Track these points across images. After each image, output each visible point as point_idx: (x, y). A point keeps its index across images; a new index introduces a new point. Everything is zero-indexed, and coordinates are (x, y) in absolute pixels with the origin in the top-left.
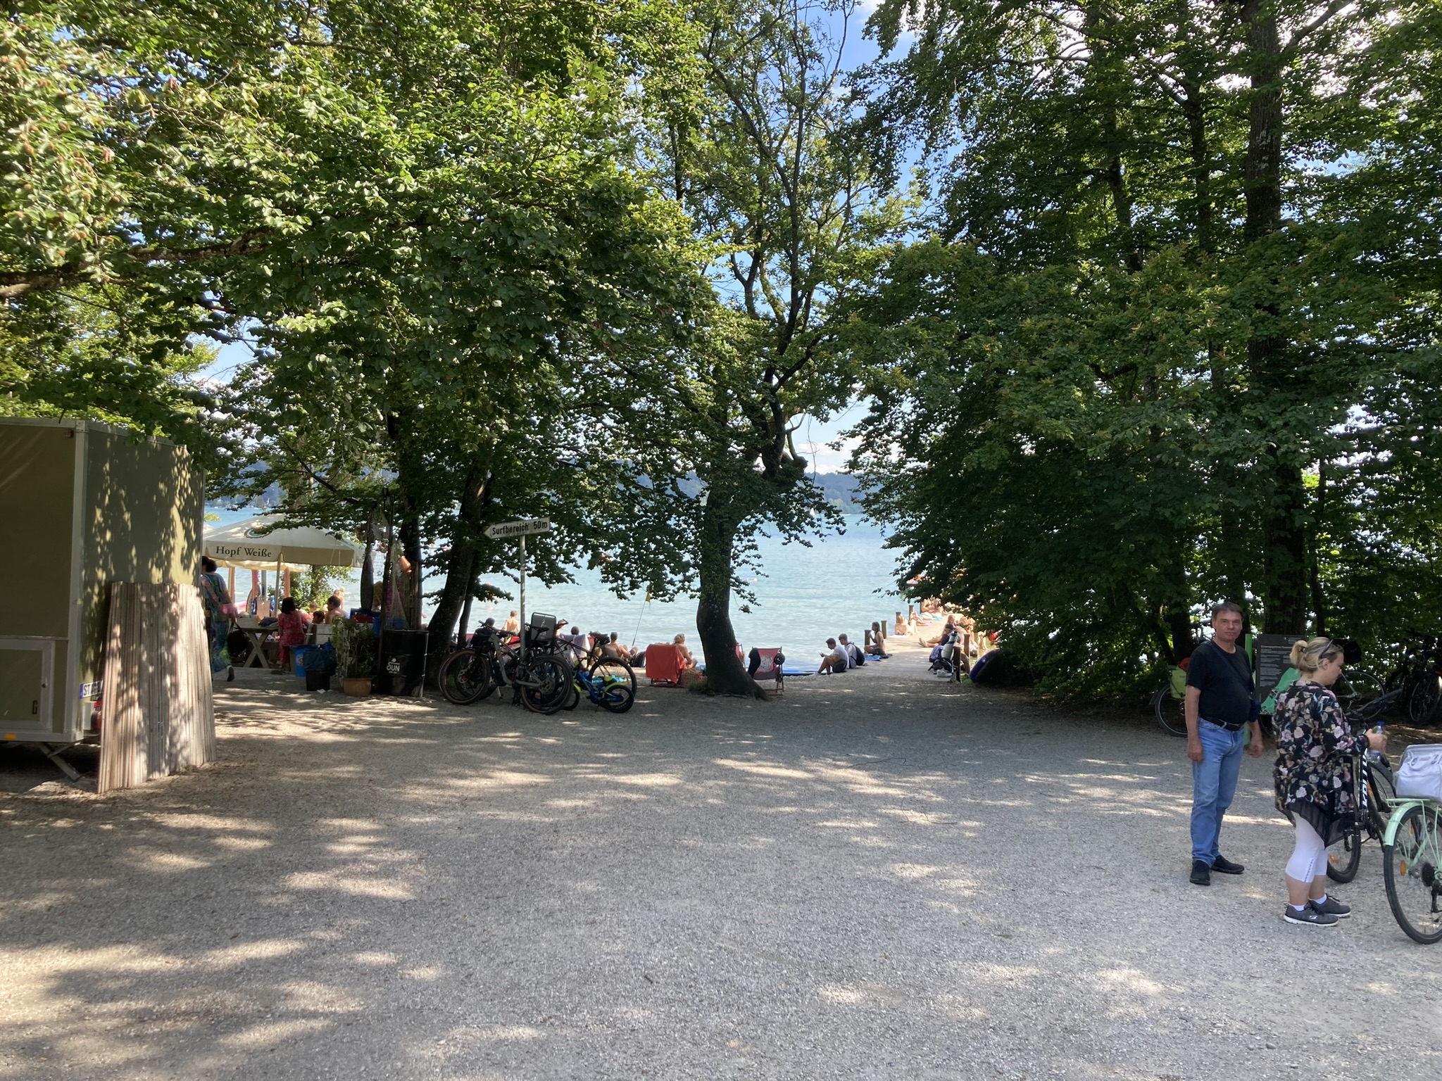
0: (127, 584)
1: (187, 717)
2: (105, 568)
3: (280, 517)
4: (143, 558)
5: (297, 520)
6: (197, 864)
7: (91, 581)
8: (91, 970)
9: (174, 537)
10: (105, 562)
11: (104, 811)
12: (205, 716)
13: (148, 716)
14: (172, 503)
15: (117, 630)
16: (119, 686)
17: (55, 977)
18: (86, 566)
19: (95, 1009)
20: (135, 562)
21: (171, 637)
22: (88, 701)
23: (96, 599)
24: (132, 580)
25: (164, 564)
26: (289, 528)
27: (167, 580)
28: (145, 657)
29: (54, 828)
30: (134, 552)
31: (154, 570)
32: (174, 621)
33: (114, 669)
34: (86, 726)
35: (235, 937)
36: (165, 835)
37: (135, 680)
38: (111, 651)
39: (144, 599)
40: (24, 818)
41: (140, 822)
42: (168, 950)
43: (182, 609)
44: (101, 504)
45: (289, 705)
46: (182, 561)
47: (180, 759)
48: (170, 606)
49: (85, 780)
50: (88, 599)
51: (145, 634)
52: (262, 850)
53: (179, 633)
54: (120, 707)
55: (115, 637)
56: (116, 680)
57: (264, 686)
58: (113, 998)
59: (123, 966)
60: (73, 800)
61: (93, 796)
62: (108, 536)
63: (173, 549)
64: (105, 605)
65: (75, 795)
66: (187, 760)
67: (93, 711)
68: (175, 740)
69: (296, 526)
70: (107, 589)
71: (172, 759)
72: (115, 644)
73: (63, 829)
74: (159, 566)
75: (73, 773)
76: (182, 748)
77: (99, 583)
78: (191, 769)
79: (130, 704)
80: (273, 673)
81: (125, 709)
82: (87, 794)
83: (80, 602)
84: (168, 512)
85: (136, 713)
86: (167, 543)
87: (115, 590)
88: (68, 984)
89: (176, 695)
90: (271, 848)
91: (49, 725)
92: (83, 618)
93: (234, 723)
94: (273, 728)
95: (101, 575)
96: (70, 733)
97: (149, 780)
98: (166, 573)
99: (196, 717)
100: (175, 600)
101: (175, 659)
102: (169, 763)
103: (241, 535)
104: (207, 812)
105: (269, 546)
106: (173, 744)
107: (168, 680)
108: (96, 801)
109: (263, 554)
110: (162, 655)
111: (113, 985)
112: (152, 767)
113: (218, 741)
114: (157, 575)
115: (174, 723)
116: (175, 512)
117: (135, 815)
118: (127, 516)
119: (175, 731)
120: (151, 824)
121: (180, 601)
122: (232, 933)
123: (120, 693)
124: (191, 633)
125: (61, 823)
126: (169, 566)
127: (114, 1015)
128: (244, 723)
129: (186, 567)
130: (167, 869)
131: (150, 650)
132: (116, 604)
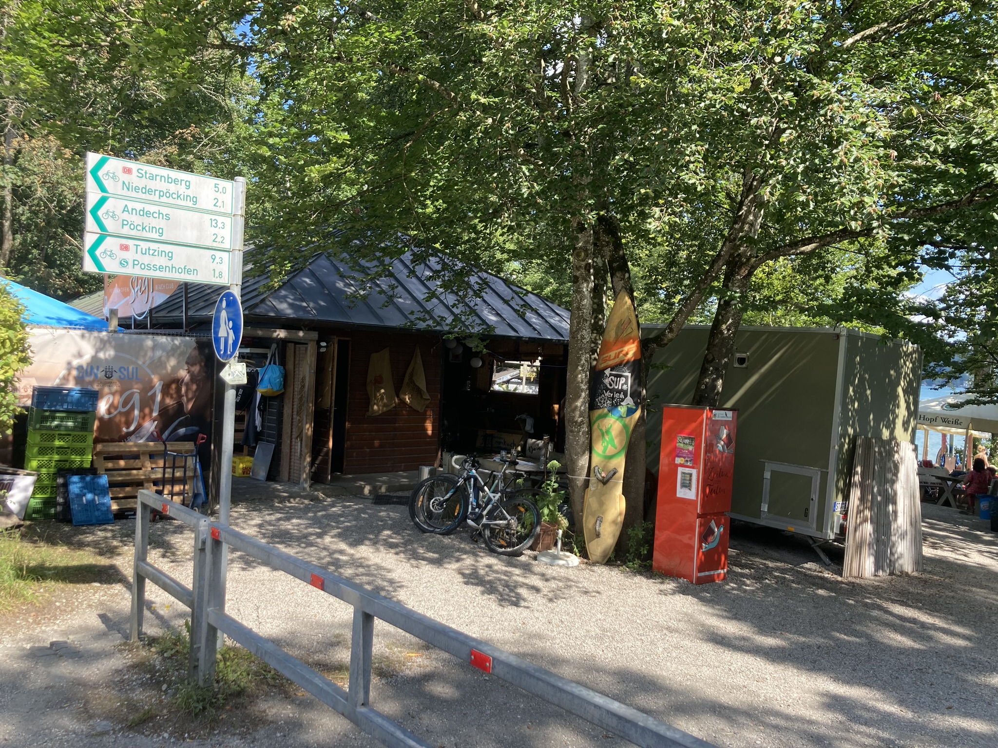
0: (866, 437)
1: (903, 536)
2: (853, 426)
3: (972, 396)
4: (877, 421)
5: (986, 399)
6: (917, 646)
7: (845, 434)
8: (849, 699)
9: (898, 408)
10: (854, 422)
11: (847, 590)
12: (915, 538)
13: (876, 530)
14: (899, 384)
15: (859, 469)
16: (858, 507)
17: (826, 695)
18: (841, 424)
19: (856, 727)
20: (872, 424)
21: (894, 478)
22: (838, 513)
23: (846, 446)
24: (870, 436)
25: (891, 426)
26: (978, 404)
27: (892, 437)
28: (875, 490)
29: (816, 594)
30: (871, 417)
31: (884, 430)
32: (896, 467)
33: (855, 494)
34: (836, 530)
35: (950, 708)
36: (891, 618)
37: (869, 504)
38: (855, 483)
39: (877, 449)
40: (798, 583)
41: (873, 604)
42: (901, 702)
43: (901, 459)
44: (853, 384)
45: (977, 540)
46: (903, 425)
47: (897, 565)
48: (894, 456)
49: (835, 567)
50: (842, 446)
51: (877, 474)
52: (965, 648)
53: (899, 475)
54: (858, 521)
55: (857, 474)
56: (857, 502)
57: (956, 523)
58: (866, 724)
59: (871, 703)
60: (827, 578)
61: (839, 579)
62: (856, 405)
63: (897, 416)
64: (852, 451)
65: (827, 575)
66: (901, 566)
67: (841, 521)
68: (894, 550)
69: (985, 403)
70: (853, 441)
71: (892, 564)
72: (857, 478)
73: (823, 597)
74: (887, 428)
75: (827, 560)
76: (898, 558)
77: (849, 436)
78: (904, 574)
79: (865, 520)
80: (961, 513)
81: (861, 523)
82: (835, 576)
83: (837, 447)
84: (896, 391)
85: (868, 528)
86: (894, 412)
87: (859, 442)
88: (835, 703)
89: (896, 519)
90: (972, 648)
91: (815, 526)
92: (838, 459)
93: (934, 546)
94: (965, 556)
95: (850, 431)
96: (827, 533)
97: (876, 576)
98: (892, 432)
99: (909, 537)
100: (897, 452)
101: (896, 494)
102: (889, 566)
103: (938, 408)
104: (920, 609)
105: (961, 417)
106: (892, 554)
107: (891, 508)
108: (842, 582)
109: (956, 423)
110: (887, 490)
111: (866, 715)
112: (878, 566)
113: (924, 557)
114: (886, 434)
115: (893, 538)
116: (900, 390)
117: (869, 598)
118: (868, 392)
119: (894, 545)
120: (880, 608)
121: (900, 453)
122: (948, 704)
123: (859, 512)
124: (907, 476)
125: (821, 592)
126: (894, 427)
127: (869, 736)
128: (941, 548)
129: (906, 430)
130: (895, 644)
131: (879, 486)
132: (859, 451)
